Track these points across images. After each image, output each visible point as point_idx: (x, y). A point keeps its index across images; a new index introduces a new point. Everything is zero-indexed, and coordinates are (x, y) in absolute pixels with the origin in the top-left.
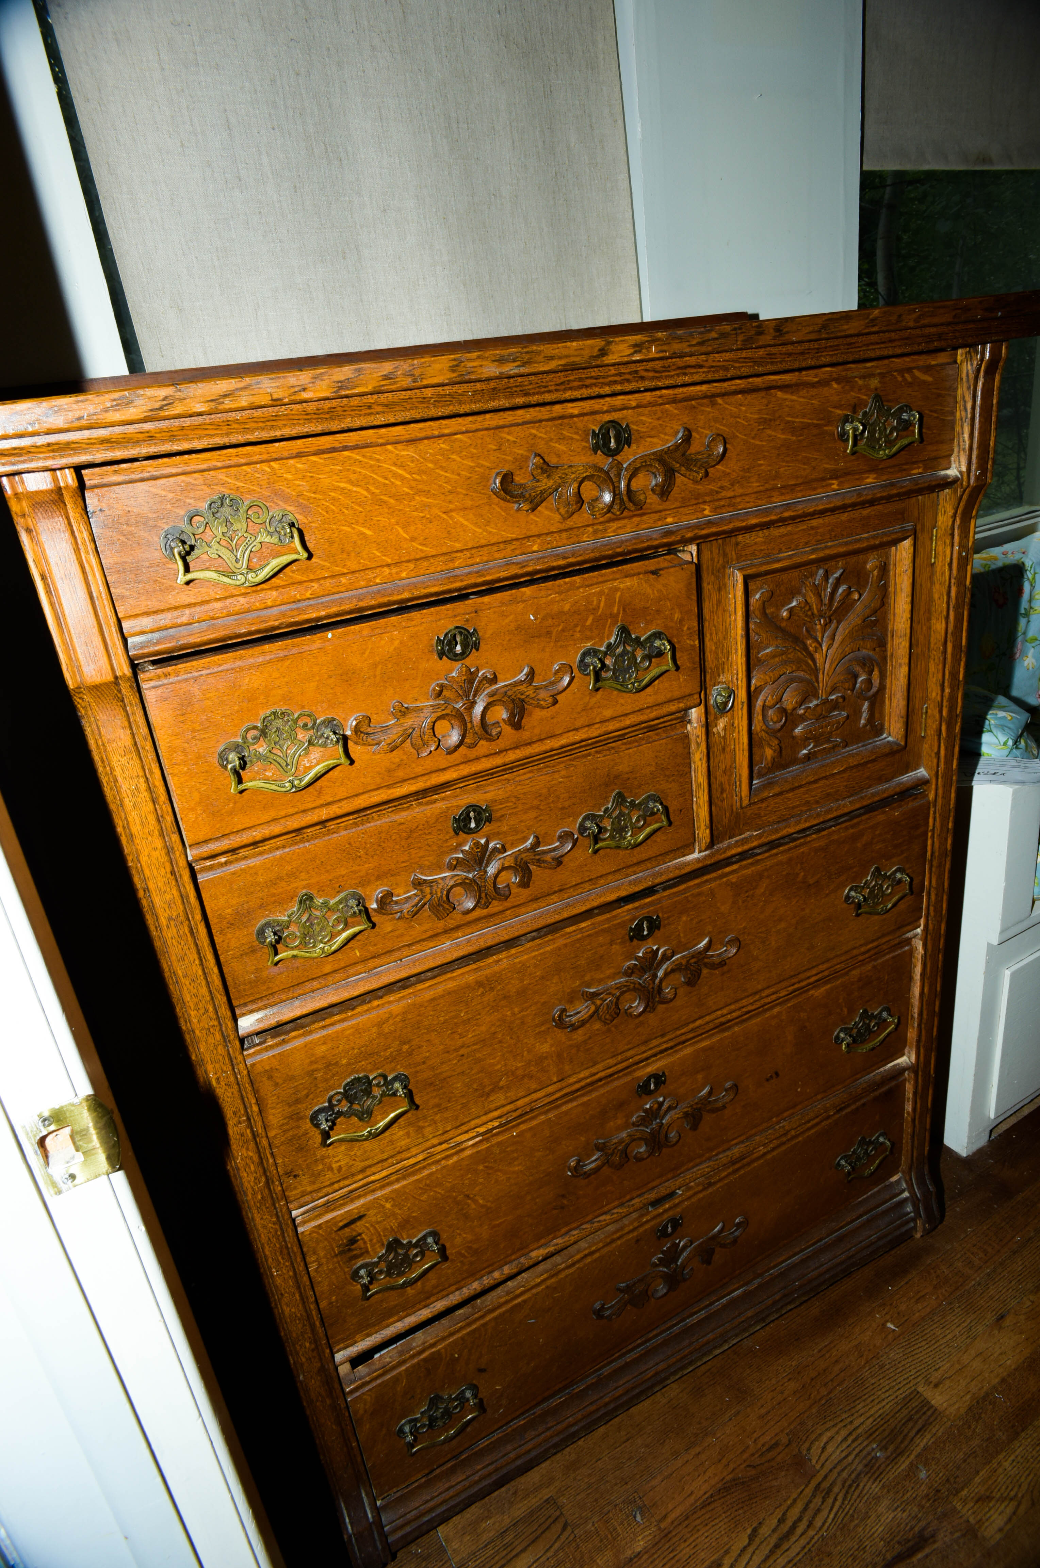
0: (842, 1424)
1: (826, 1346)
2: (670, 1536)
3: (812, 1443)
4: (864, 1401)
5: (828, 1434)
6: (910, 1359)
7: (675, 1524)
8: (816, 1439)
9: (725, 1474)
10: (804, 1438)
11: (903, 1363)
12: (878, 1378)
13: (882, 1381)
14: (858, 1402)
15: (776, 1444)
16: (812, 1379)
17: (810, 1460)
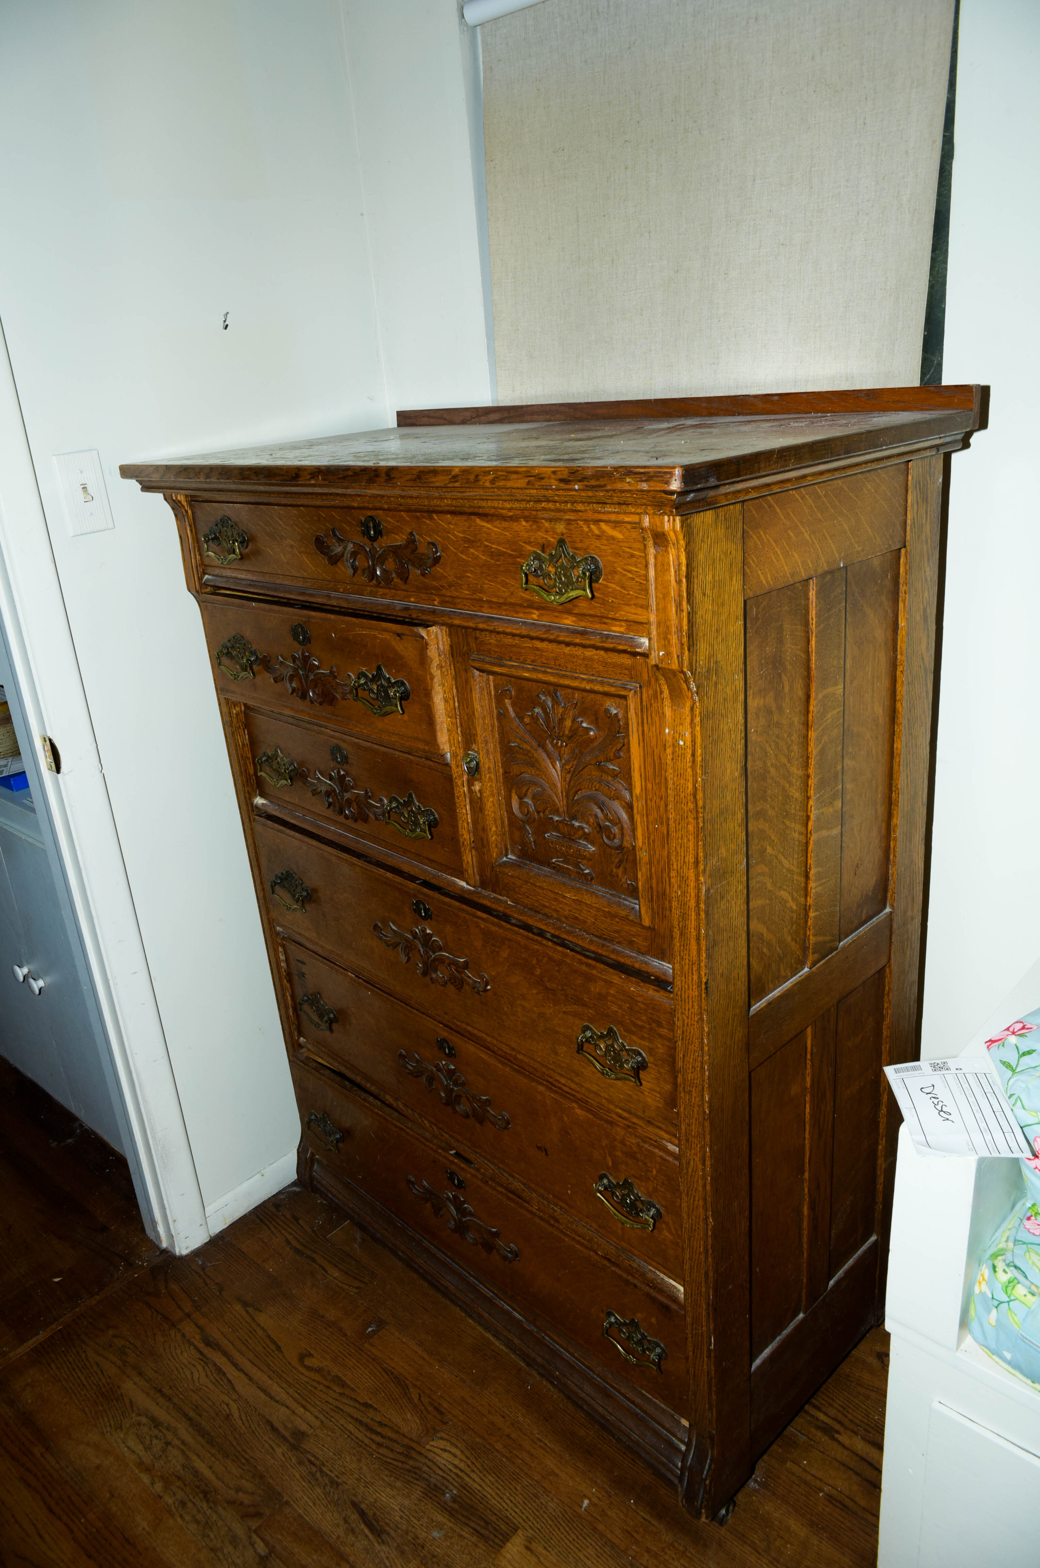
0: (469, 1463)
1: (546, 1444)
2: (360, 1352)
3: (448, 1440)
4: (497, 1481)
5: (458, 1453)
6: (551, 1523)
7: (369, 1353)
8: (452, 1444)
9: (411, 1379)
10: (451, 1434)
11: (545, 1516)
12: (522, 1492)
13: (521, 1496)
14: (494, 1476)
15: (441, 1413)
16: (508, 1436)
17: (433, 1440)
